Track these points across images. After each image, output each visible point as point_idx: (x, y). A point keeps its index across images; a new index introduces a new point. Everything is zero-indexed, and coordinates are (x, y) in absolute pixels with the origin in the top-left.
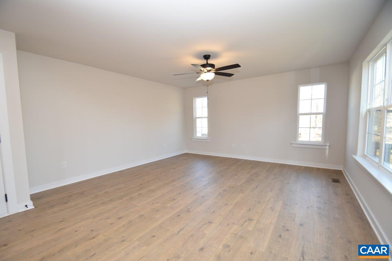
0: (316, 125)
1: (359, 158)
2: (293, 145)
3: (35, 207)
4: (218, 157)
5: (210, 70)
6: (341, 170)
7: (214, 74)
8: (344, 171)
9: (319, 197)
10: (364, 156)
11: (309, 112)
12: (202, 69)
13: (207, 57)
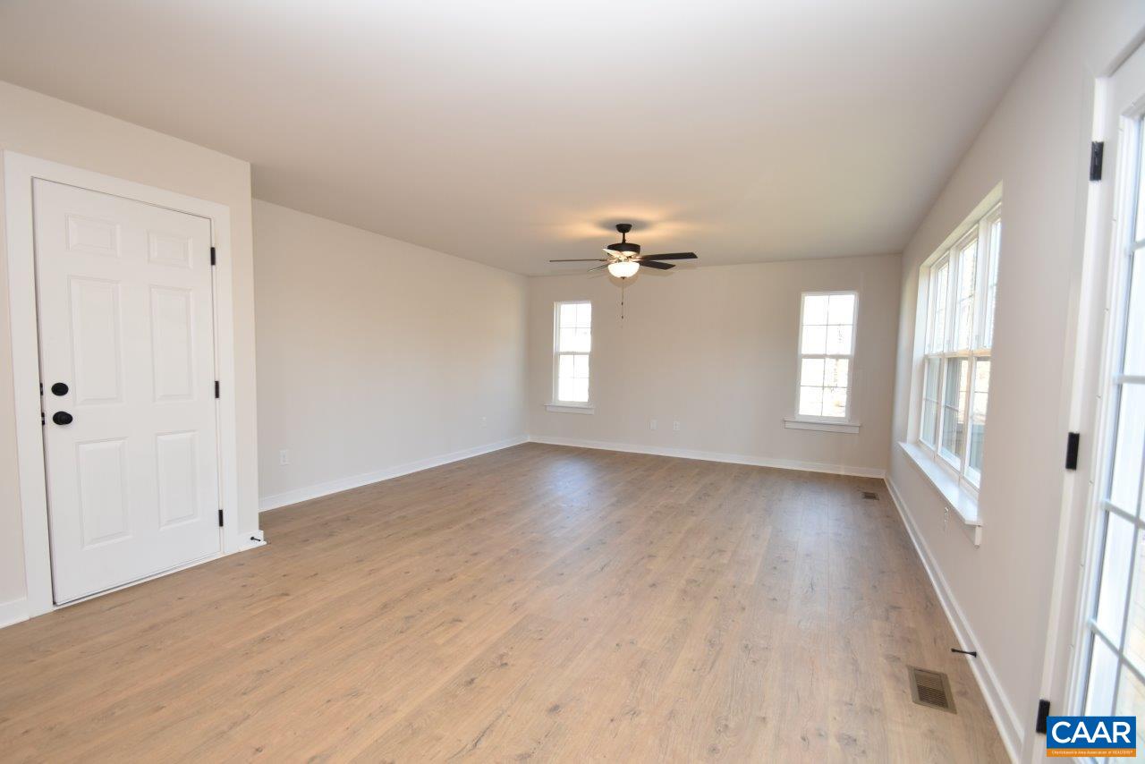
0: (836, 380)
1: (909, 449)
2: (788, 425)
3: (268, 544)
4: (614, 453)
5: (630, 257)
6: (883, 479)
7: (638, 265)
8: (888, 481)
9: (837, 520)
10: (918, 443)
11: (821, 352)
12: (615, 253)
13: (624, 228)
